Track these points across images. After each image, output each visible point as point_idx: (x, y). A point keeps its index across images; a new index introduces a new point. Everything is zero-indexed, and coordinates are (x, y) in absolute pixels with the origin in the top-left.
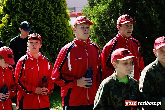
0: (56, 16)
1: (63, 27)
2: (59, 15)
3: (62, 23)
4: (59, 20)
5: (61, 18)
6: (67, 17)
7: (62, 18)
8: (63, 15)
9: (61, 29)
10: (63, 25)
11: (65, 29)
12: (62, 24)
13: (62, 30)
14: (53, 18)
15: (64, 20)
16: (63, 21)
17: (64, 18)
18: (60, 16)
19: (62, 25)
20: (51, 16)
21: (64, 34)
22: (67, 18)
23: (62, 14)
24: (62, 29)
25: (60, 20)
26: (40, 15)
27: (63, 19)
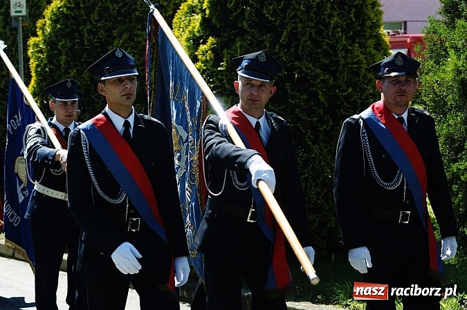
0: (350, 46)
1: (370, 75)
2: (358, 42)
3: (368, 64)
4: (358, 56)
5: (363, 50)
6: (382, 49)
7: (368, 50)
8: (371, 42)
9: (363, 83)
10: (369, 70)
12: (366, 67)
13: (367, 84)
14: (342, 50)
16: (369, 59)
17: (374, 52)
18: (362, 45)
19: (366, 69)
20: (337, 43)
21: (371, 94)
22: (382, 51)
23: (368, 39)
24: (366, 81)
25: (361, 56)
26: (305, 42)
27: (370, 53)
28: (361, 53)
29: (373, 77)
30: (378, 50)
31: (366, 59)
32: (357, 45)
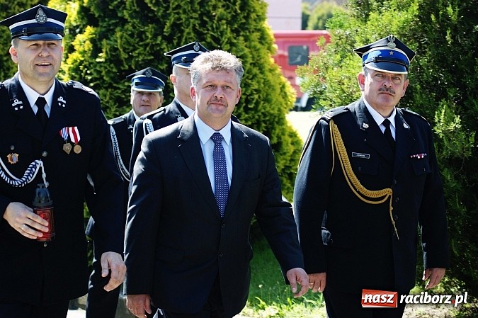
0: (235, 38)
1: (255, 70)
2: (243, 36)
3: (253, 58)
4: (243, 50)
5: (247, 43)
6: (266, 43)
7: (253, 44)
8: (256, 35)
9: (247, 78)
10: (254, 65)
11: (261, 76)
12: (251, 61)
13: (251, 79)
14: (227, 43)
15: (258, 50)
16: (254, 53)
17: (259, 46)
18: (247, 39)
19: (251, 64)
20: (222, 35)
21: (256, 90)
22: (266, 45)
23: (253, 32)
24: (251, 76)
25: (247, 51)
26: (189, 33)
27: (255, 47)
28: (246, 46)
29: (258, 72)
30: (263, 44)
31: (251, 53)
32: (241, 38)
